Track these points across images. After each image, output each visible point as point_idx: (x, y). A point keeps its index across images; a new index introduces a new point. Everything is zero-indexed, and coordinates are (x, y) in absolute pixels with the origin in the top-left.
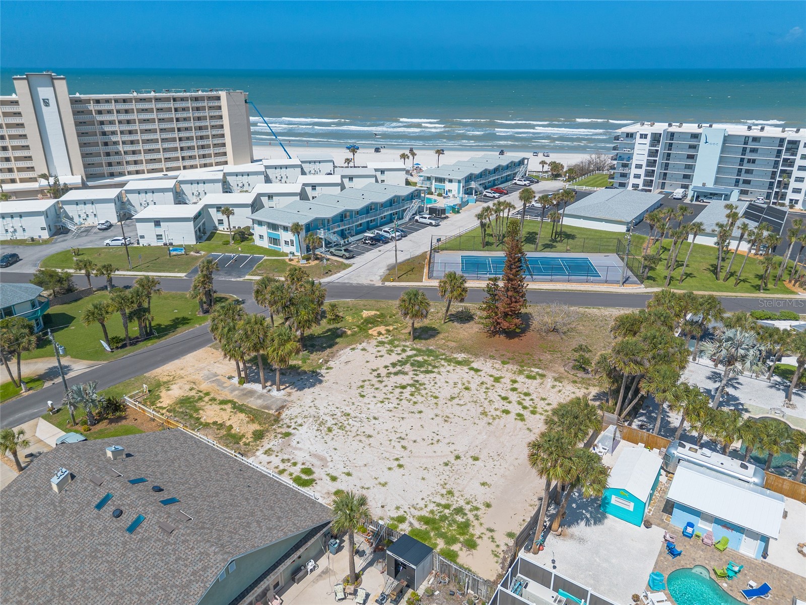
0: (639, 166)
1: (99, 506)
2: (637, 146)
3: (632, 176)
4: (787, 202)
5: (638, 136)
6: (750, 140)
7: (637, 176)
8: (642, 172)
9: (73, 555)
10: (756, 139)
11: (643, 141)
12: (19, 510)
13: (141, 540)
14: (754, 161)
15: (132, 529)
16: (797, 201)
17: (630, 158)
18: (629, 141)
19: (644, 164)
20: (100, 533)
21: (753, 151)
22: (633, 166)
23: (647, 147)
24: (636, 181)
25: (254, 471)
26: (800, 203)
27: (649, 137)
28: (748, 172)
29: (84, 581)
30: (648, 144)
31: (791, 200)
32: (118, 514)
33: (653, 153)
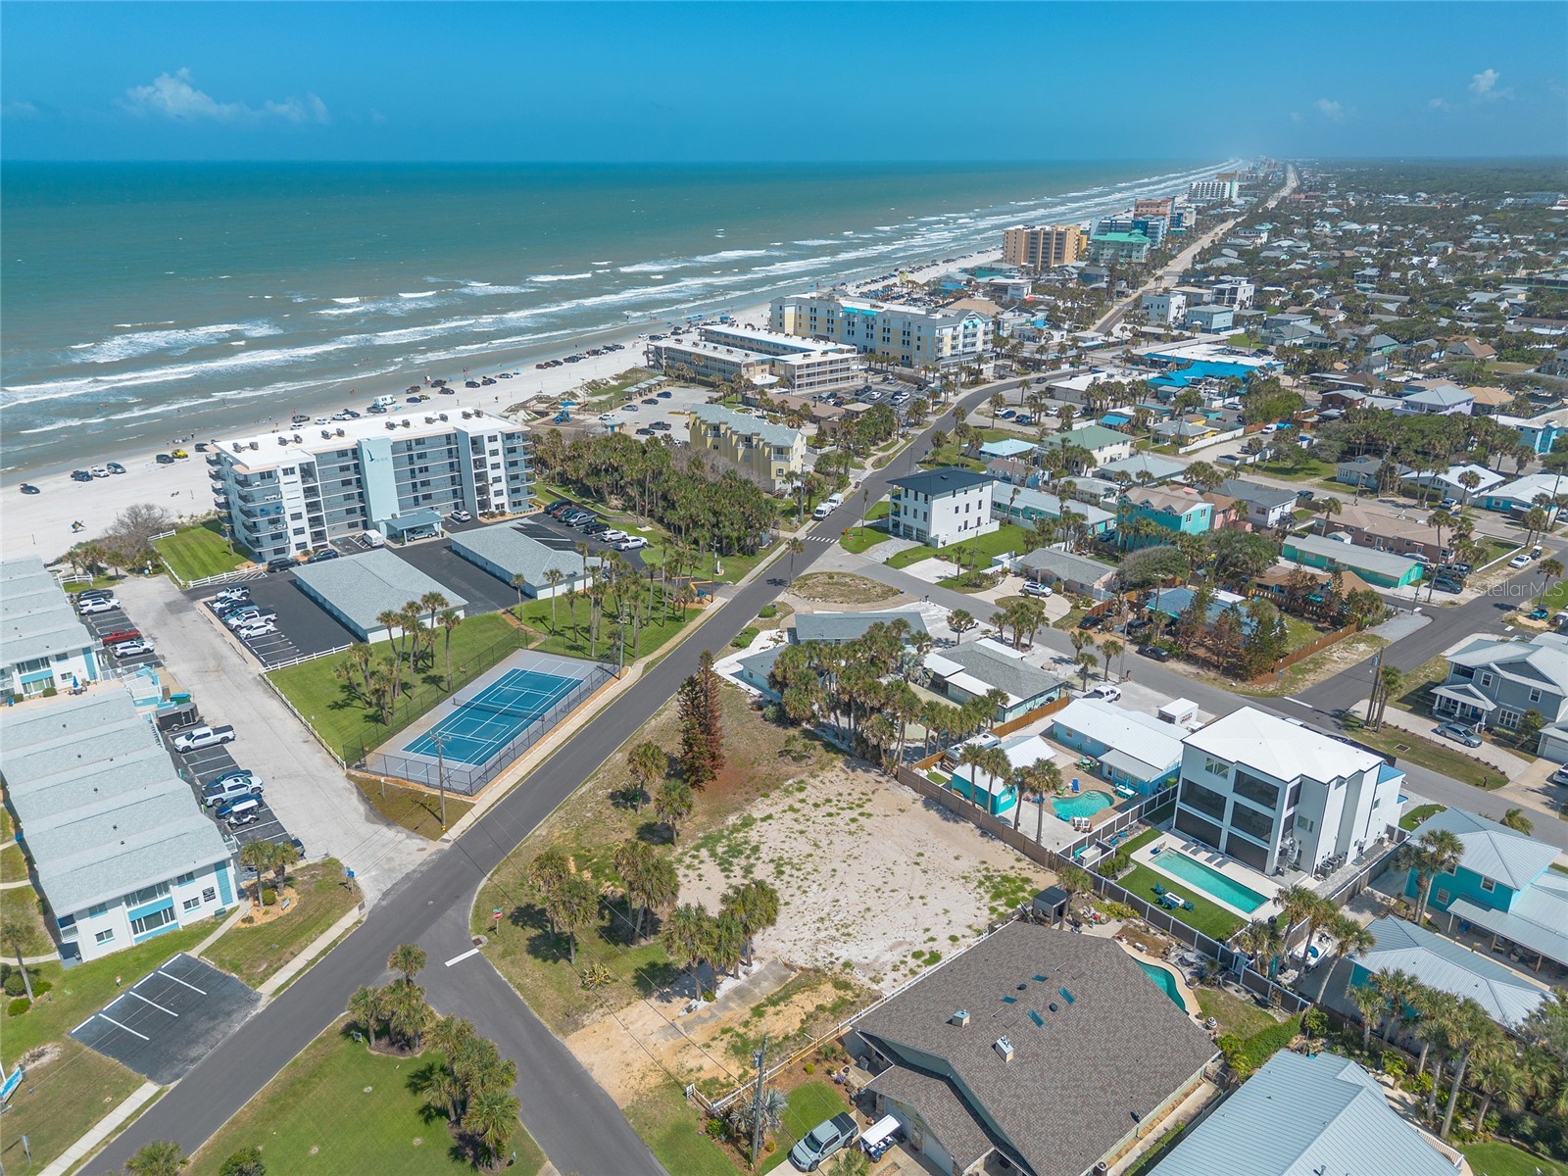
0: (296, 517)
1: (1039, 1023)
2: (282, 488)
3: (290, 533)
4: (493, 509)
5: (280, 473)
6: (413, 444)
7: (299, 531)
8: (304, 523)
9: (1082, 1048)
10: (419, 442)
11: (290, 478)
12: (1019, 1097)
13: (1083, 994)
14: (426, 469)
15: (1070, 1000)
16: (502, 505)
17: (279, 508)
18: (268, 484)
19: (303, 510)
20: (1067, 1025)
21: (421, 456)
22: (288, 518)
23: (300, 486)
24: (300, 539)
25: (958, 960)
26: (506, 506)
27: (297, 470)
28: (424, 484)
29: (1107, 1040)
30: (300, 481)
31: (497, 506)
32: (1052, 1008)
33: (310, 492)
